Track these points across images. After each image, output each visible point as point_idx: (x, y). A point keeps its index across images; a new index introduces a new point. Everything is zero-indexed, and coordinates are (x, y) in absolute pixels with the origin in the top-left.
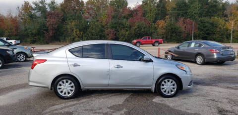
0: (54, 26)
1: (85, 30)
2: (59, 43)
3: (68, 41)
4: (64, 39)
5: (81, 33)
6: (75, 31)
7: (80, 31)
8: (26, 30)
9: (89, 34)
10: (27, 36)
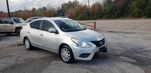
0: (121, 6)
1: (143, 7)
2: (124, 18)
3: (130, 16)
4: (127, 15)
5: (140, 10)
6: (135, 9)
7: (139, 9)
8: (105, 10)
9: (147, 11)
10: (105, 14)
